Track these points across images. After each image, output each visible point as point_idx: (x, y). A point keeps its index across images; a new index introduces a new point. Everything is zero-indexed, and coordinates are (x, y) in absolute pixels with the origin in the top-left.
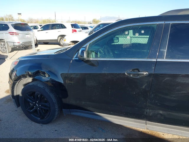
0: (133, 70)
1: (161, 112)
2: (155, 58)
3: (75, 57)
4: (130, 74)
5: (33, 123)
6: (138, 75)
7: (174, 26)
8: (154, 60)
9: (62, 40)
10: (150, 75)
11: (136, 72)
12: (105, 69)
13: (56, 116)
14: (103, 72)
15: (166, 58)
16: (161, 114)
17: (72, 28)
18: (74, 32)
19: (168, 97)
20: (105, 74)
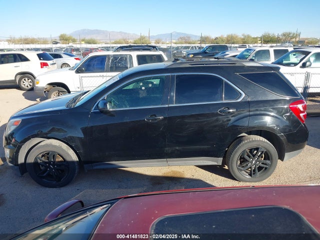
0: (151, 116)
1: (177, 148)
2: (167, 104)
3: (93, 109)
4: (149, 120)
5: (47, 189)
6: (156, 119)
7: (178, 76)
8: (167, 106)
9: (23, 80)
10: (165, 118)
11: (154, 117)
12: (126, 118)
13: (76, 174)
14: (125, 121)
15: (176, 103)
16: (177, 150)
17: (40, 59)
18: (44, 67)
19: (181, 134)
20: (127, 122)
